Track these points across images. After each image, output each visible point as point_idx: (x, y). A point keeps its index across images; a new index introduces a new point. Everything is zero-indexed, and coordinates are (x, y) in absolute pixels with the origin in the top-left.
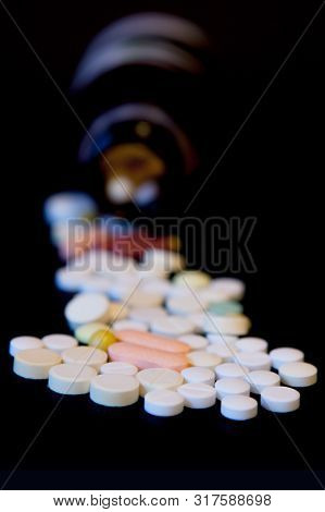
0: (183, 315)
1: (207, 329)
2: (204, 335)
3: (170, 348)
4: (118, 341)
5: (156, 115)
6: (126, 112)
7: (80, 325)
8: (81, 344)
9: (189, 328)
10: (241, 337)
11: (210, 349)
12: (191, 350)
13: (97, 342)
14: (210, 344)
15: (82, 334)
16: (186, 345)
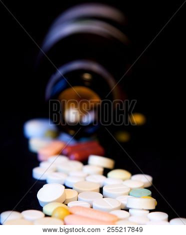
0: (114, 198)
1: (128, 206)
2: (127, 210)
3: (105, 218)
4: (71, 214)
5: (95, 67)
6: (76, 65)
7: (46, 203)
8: (46, 216)
9: (118, 205)
10: (151, 211)
11: (131, 219)
12: (119, 220)
13: (57, 214)
14: (130, 215)
15: (47, 209)
16: (115, 216)
